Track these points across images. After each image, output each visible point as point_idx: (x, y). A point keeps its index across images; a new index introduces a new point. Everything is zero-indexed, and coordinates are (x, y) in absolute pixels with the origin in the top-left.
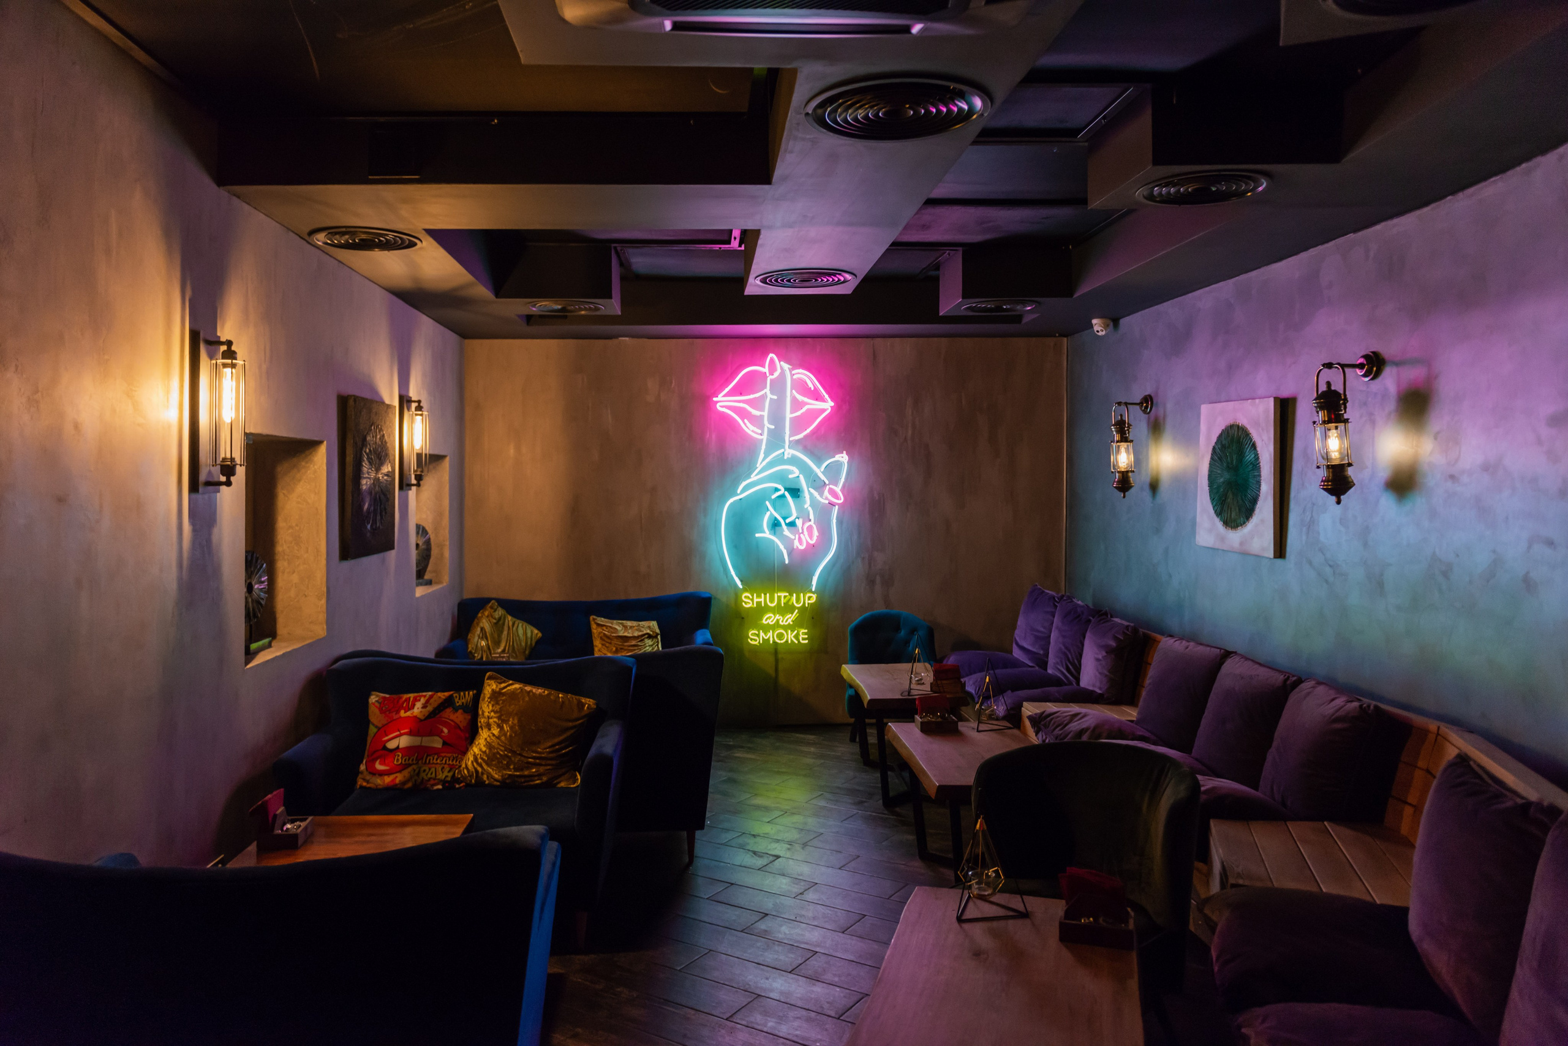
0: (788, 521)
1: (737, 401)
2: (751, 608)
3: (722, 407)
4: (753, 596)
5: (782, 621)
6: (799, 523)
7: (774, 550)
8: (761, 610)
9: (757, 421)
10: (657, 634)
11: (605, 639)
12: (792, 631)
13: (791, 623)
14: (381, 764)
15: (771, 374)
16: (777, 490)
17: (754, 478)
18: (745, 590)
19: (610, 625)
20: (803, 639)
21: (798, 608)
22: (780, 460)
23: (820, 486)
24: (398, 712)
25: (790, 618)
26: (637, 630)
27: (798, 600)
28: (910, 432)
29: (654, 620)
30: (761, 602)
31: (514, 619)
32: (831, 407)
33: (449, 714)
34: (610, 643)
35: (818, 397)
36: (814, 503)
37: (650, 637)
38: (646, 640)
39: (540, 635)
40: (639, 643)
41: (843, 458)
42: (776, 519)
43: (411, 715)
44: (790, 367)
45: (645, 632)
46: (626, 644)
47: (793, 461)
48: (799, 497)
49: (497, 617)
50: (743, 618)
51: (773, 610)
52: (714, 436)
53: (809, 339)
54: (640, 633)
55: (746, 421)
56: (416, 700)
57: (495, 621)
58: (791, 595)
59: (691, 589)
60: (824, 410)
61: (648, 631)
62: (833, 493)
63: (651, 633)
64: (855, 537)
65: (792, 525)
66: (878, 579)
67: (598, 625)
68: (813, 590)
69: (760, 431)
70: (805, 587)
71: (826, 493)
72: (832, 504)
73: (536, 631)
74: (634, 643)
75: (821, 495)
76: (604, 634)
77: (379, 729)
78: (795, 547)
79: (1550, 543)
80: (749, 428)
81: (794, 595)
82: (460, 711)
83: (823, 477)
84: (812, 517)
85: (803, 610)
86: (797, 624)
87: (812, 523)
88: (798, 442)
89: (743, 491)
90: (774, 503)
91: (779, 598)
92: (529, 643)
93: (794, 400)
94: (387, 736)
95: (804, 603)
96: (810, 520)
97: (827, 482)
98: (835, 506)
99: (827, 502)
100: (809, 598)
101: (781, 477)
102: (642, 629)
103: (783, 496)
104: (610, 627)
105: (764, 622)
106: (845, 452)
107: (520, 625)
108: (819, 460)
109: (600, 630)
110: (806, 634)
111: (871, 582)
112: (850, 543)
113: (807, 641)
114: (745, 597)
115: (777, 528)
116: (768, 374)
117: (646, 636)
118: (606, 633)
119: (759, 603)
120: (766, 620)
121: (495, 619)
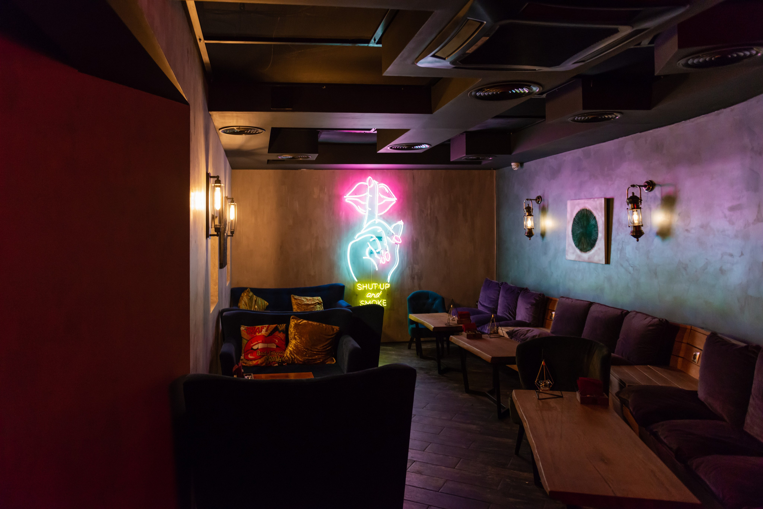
0: (377, 251)
1: (355, 198)
2: (361, 290)
3: (348, 200)
4: (362, 285)
5: (375, 296)
6: (382, 252)
7: (370, 264)
8: (365, 291)
9: (363, 206)
10: (322, 303)
11: (298, 305)
12: (379, 301)
13: (379, 297)
14: (250, 355)
15: (370, 186)
16: (372, 237)
17: (362, 232)
18: (358, 282)
19: (301, 299)
20: (385, 304)
21: (382, 290)
22: (374, 224)
23: (391, 235)
24: (255, 333)
25: (379, 295)
26: (313, 301)
27: (382, 287)
28: (429, 212)
29: (319, 296)
30: (366, 288)
31: (257, 297)
32: (396, 200)
33: (277, 333)
34: (301, 307)
35: (389, 196)
36: (389, 244)
37: (319, 304)
38: (317, 305)
39: (268, 304)
40: (314, 307)
41: (401, 223)
42: (371, 250)
43: (261, 335)
44: (378, 182)
45: (316, 302)
46: (309, 307)
47: (379, 224)
48: (382, 240)
49: (250, 296)
50: (357, 295)
51: (370, 291)
52: (344, 213)
53: (385, 170)
54: (315, 302)
55: (358, 206)
56: (262, 328)
57: (249, 298)
58: (379, 284)
59: (334, 282)
60: (392, 202)
61: (318, 301)
62: (396, 238)
63: (319, 302)
64: (406, 258)
65: (378, 253)
66: (416, 277)
67: (295, 299)
68: (389, 282)
69: (365, 211)
70: (384, 281)
71: (394, 238)
72: (396, 243)
73: (266, 302)
74: (312, 306)
75: (392, 239)
76: (298, 303)
77: (248, 341)
78: (380, 263)
79: (731, 255)
80: (359, 210)
81: (380, 284)
82: (282, 333)
83: (392, 232)
84: (388, 249)
85: (384, 291)
86: (382, 297)
87: (388, 252)
88: (381, 216)
89: (358, 238)
90: (371, 243)
91: (374, 286)
92: (264, 307)
93: (380, 197)
94: (252, 343)
95: (385, 288)
96: (387, 251)
97: (394, 234)
98: (397, 244)
99: (394, 243)
100: (387, 285)
101: (373, 232)
102: (315, 300)
103: (374, 240)
104: (300, 300)
105: (367, 296)
106: (402, 220)
107: (259, 299)
108: (390, 224)
109: (296, 301)
110: (385, 302)
111: (413, 278)
112: (403, 261)
113: (386, 305)
114: (359, 286)
115: (372, 254)
116: (368, 186)
117: (317, 303)
118: (299, 302)
119: (365, 288)
120: (368, 296)
121: (250, 297)
